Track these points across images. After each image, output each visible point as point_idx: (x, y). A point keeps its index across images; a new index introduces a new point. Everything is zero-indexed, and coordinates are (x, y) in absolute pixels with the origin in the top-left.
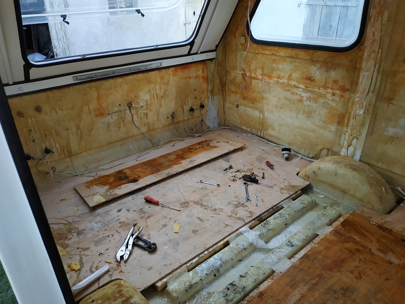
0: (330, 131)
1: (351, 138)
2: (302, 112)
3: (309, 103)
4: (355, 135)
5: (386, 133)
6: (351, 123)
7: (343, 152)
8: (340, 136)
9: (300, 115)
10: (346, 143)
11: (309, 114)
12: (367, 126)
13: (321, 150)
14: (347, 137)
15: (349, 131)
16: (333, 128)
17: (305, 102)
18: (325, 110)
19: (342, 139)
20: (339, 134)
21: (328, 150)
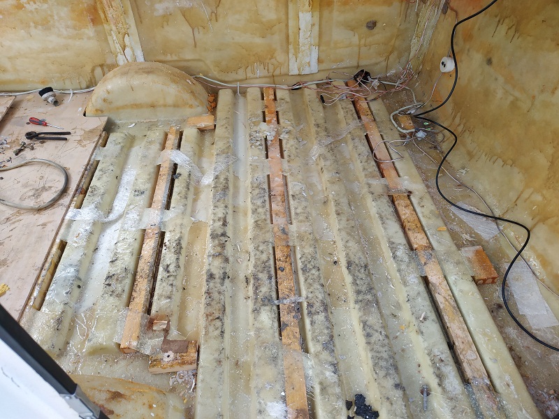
0: (89, 38)
1: (120, 36)
2: (32, 24)
3: (35, 6)
4: (123, 31)
5: (156, 14)
6: (110, 15)
7: (121, 60)
8: (106, 40)
9: (33, 31)
10: (118, 46)
11: (45, 24)
12: (130, 12)
13: (93, 71)
14: (115, 38)
15: (114, 28)
16: (90, 31)
17: (27, 6)
18: (65, 9)
19: (111, 42)
20: (102, 36)
21: (102, 66)
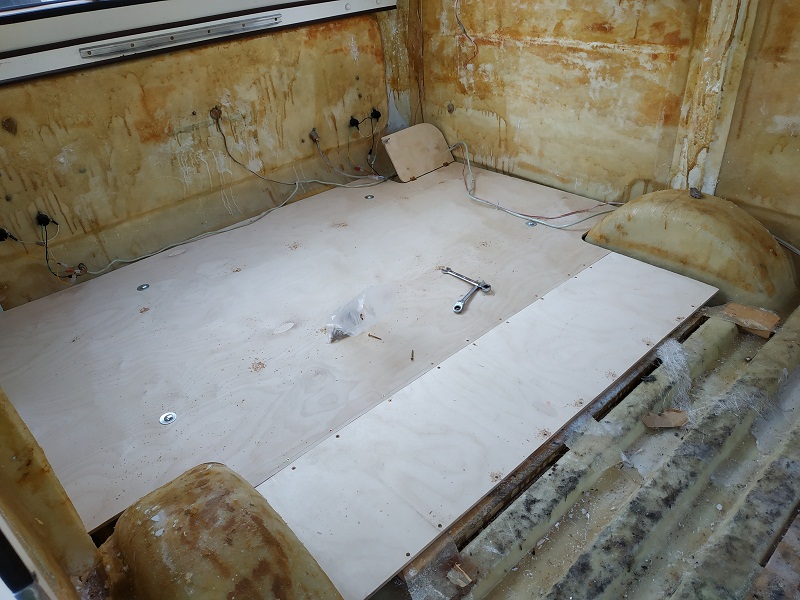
0: (649, 140)
1: (696, 148)
2: (587, 105)
3: (603, 84)
4: (703, 142)
5: (769, 130)
6: (694, 117)
7: (678, 182)
8: (671, 150)
9: (585, 113)
10: (684, 162)
11: (602, 108)
12: (728, 119)
13: (632, 184)
14: (686, 149)
15: (691, 135)
16: (656, 131)
17: (593, 81)
18: (638, 94)
19: (676, 153)
20: (668, 145)
21: (647, 182)
